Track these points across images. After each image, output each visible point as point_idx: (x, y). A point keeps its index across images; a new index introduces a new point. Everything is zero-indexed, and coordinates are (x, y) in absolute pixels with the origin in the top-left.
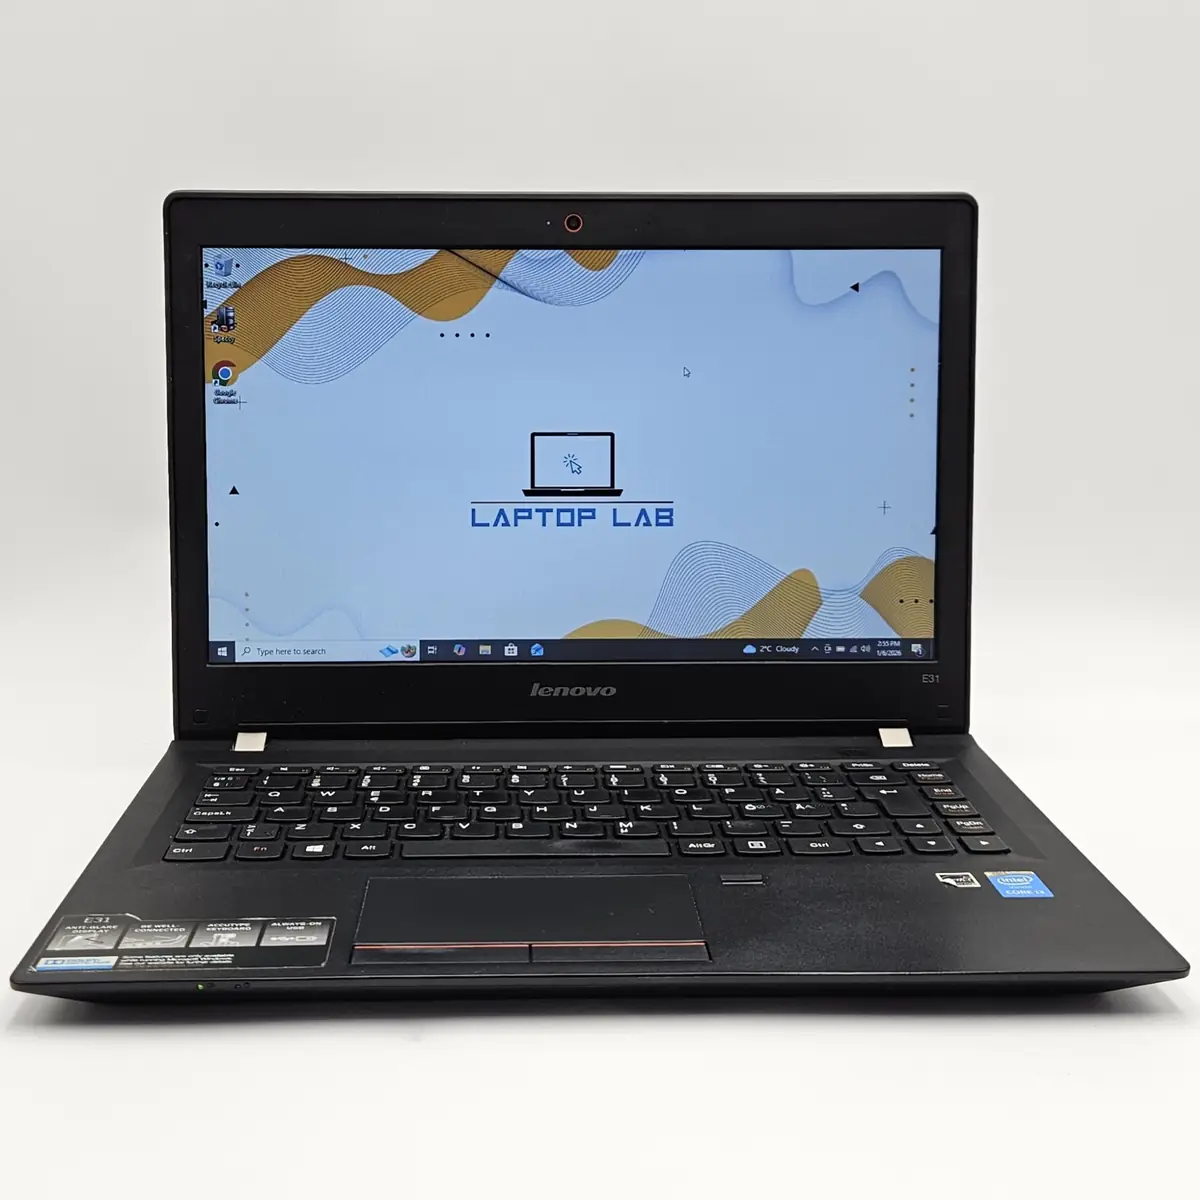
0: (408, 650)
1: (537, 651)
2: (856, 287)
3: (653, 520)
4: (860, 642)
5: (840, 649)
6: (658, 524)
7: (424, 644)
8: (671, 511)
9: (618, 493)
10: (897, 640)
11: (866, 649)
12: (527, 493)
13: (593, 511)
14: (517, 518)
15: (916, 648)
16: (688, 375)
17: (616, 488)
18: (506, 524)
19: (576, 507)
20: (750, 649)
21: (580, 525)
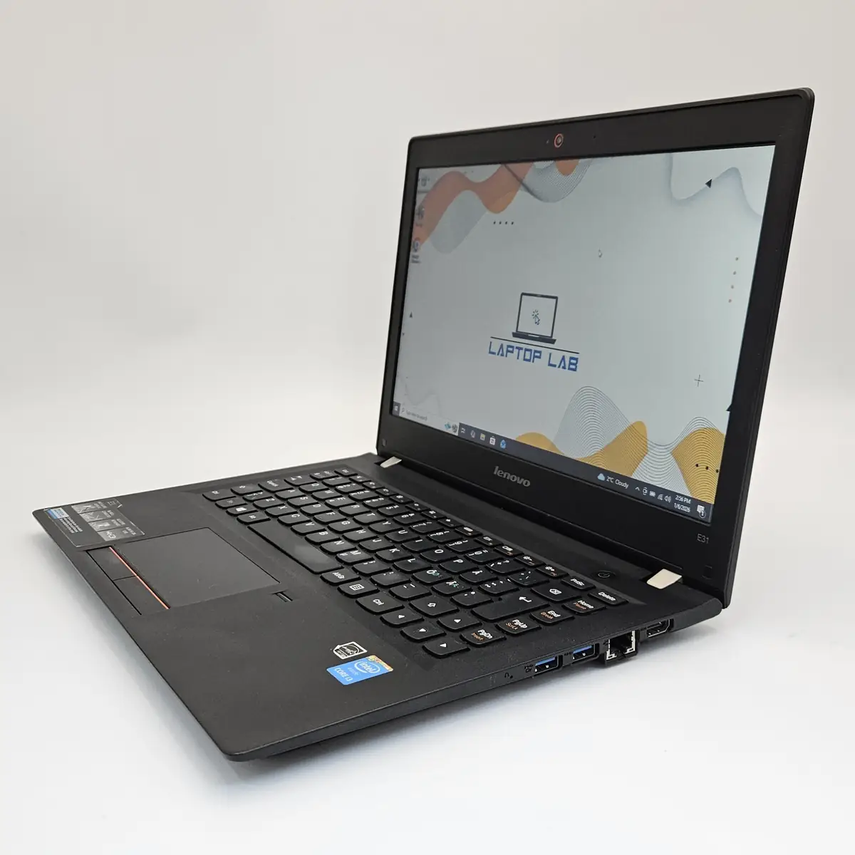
0: (454, 427)
1: (503, 446)
2: (709, 184)
3: (567, 367)
4: (666, 492)
5: (653, 494)
6: (569, 369)
7: (461, 425)
8: (576, 359)
9: (553, 342)
10: (689, 498)
11: (668, 499)
12: (515, 335)
13: (540, 352)
14: (508, 351)
15: (700, 509)
16: (600, 256)
17: (553, 338)
18: (502, 355)
19: (533, 348)
20: (601, 477)
21: (533, 362)
